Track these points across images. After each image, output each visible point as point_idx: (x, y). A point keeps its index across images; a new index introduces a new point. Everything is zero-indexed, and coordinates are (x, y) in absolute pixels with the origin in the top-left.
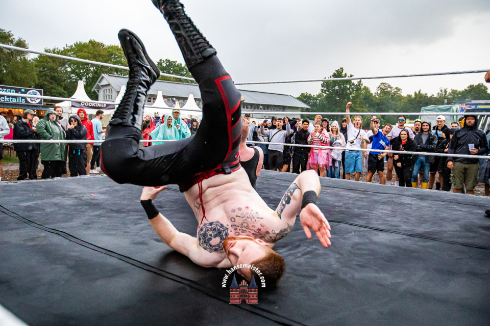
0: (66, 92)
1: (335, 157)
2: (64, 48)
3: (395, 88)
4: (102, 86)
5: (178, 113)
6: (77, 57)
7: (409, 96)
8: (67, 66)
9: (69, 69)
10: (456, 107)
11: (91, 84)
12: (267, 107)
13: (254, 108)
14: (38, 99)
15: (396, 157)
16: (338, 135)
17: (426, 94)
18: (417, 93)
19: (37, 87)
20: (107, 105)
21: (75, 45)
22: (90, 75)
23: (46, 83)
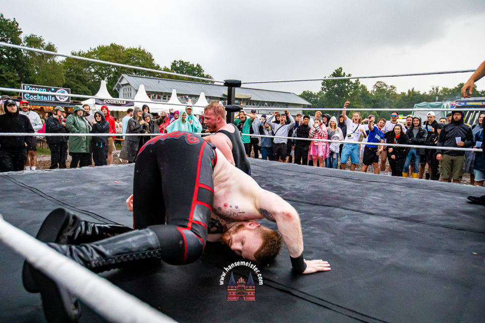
0: (90, 91)
1: (334, 150)
2: (88, 51)
3: (390, 86)
4: (122, 85)
5: (190, 109)
6: (100, 59)
7: (403, 94)
8: (91, 67)
9: (93, 70)
10: (447, 103)
11: (112, 83)
12: (272, 104)
13: (260, 105)
14: (66, 97)
15: (391, 150)
16: (336, 129)
17: (419, 92)
18: (411, 90)
19: (64, 86)
20: (127, 102)
21: (98, 48)
22: (111, 75)
23: (73, 83)
